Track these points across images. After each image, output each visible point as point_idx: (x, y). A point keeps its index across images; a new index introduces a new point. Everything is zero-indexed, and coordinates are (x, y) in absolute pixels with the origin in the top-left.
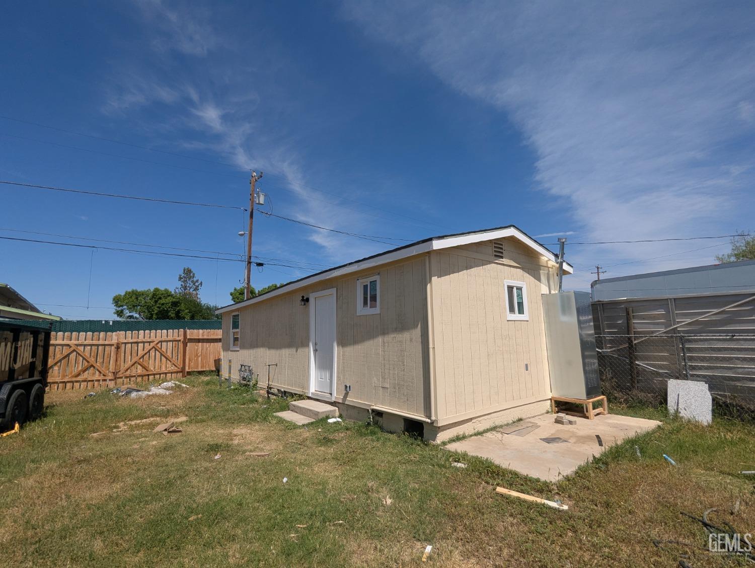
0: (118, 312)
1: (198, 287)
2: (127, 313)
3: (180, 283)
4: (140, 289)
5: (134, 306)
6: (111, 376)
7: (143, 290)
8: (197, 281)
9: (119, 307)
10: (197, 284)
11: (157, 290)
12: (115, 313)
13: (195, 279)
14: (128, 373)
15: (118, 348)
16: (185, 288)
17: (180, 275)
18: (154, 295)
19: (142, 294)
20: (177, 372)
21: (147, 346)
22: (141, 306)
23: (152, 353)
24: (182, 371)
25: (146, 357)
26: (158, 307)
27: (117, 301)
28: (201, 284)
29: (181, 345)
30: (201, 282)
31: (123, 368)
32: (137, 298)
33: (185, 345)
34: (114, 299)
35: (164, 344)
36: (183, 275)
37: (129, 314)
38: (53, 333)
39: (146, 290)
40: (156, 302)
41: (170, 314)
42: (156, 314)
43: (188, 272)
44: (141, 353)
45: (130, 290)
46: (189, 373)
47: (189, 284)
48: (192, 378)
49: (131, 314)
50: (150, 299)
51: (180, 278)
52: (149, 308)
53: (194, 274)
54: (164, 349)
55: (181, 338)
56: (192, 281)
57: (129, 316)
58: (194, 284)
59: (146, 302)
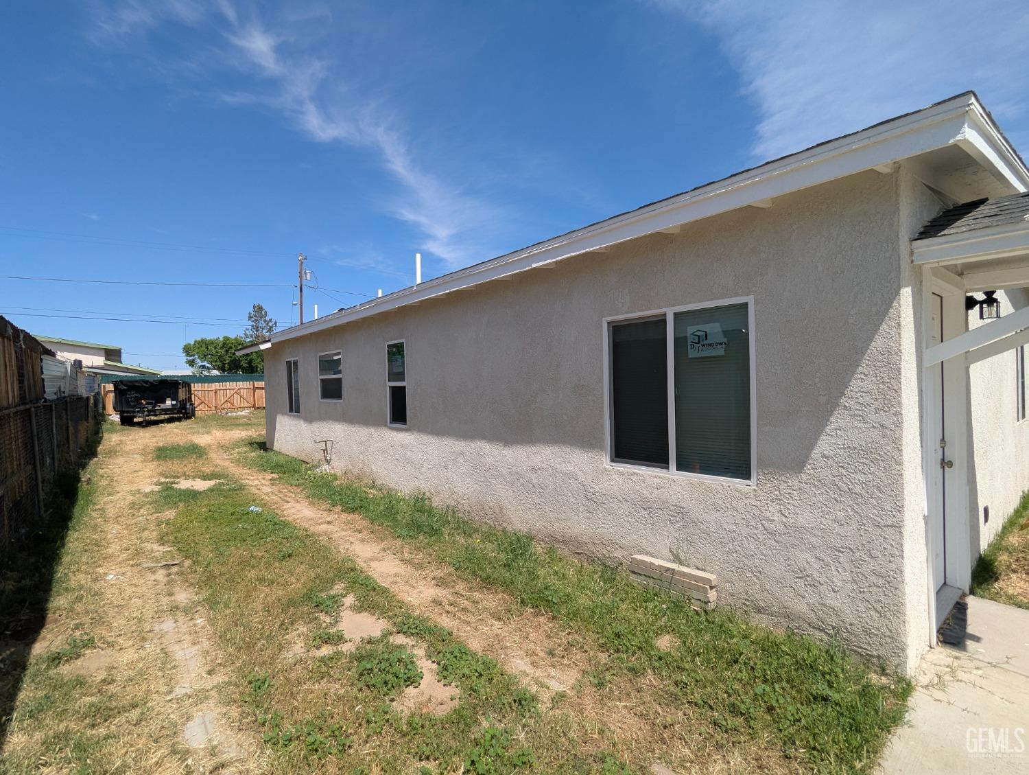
0: (189, 361)
1: (272, 327)
2: (199, 363)
3: (250, 323)
4: (210, 336)
5: (205, 356)
6: (214, 408)
7: (212, 338)
8: (271, 320)
9: (190, 356)
10: (270, 324)
11: (226, 339)
12: (186, 362)
13: (268, 318)
14: (223, 406)
15: (216, 392)
16: (257, 328)
17: (250, 314)
18: (224, 344)
19: (211, 342)
20: (250, 407)
21: (232, 392)
22: (212, 355)
23: (235, 395)
24: (254, 406)
25: (232, 398)
26: (230, 357)
27: (187, 350)
28: (275, 323)
29: (252, 391)
30: (276, 322)
31: (220, 404)
32: (207, 348)
33: (254, 391)
34: (184, 349)
35: (242, 390)
36: (253, 313)
37: (201, 364)
38: (192, 385)
39: (216, 338)
40: (227, 351)
41: (242, 363)
42: (229, 363)
43: (259, 309)
44: (229, 395)
45: (199, 339)
46: (258, 408)
47: (262, 324)
48: (260, 410)
49: (203, 364)
50: (221, 348)
51: (250, 317)
52: (220, 357)
53: (266, 312)
54: (242, 394)
55: (252, 387)
56: (265, 321)
57: (201, 366)
58: (267, 324)
59: (217, 352)
